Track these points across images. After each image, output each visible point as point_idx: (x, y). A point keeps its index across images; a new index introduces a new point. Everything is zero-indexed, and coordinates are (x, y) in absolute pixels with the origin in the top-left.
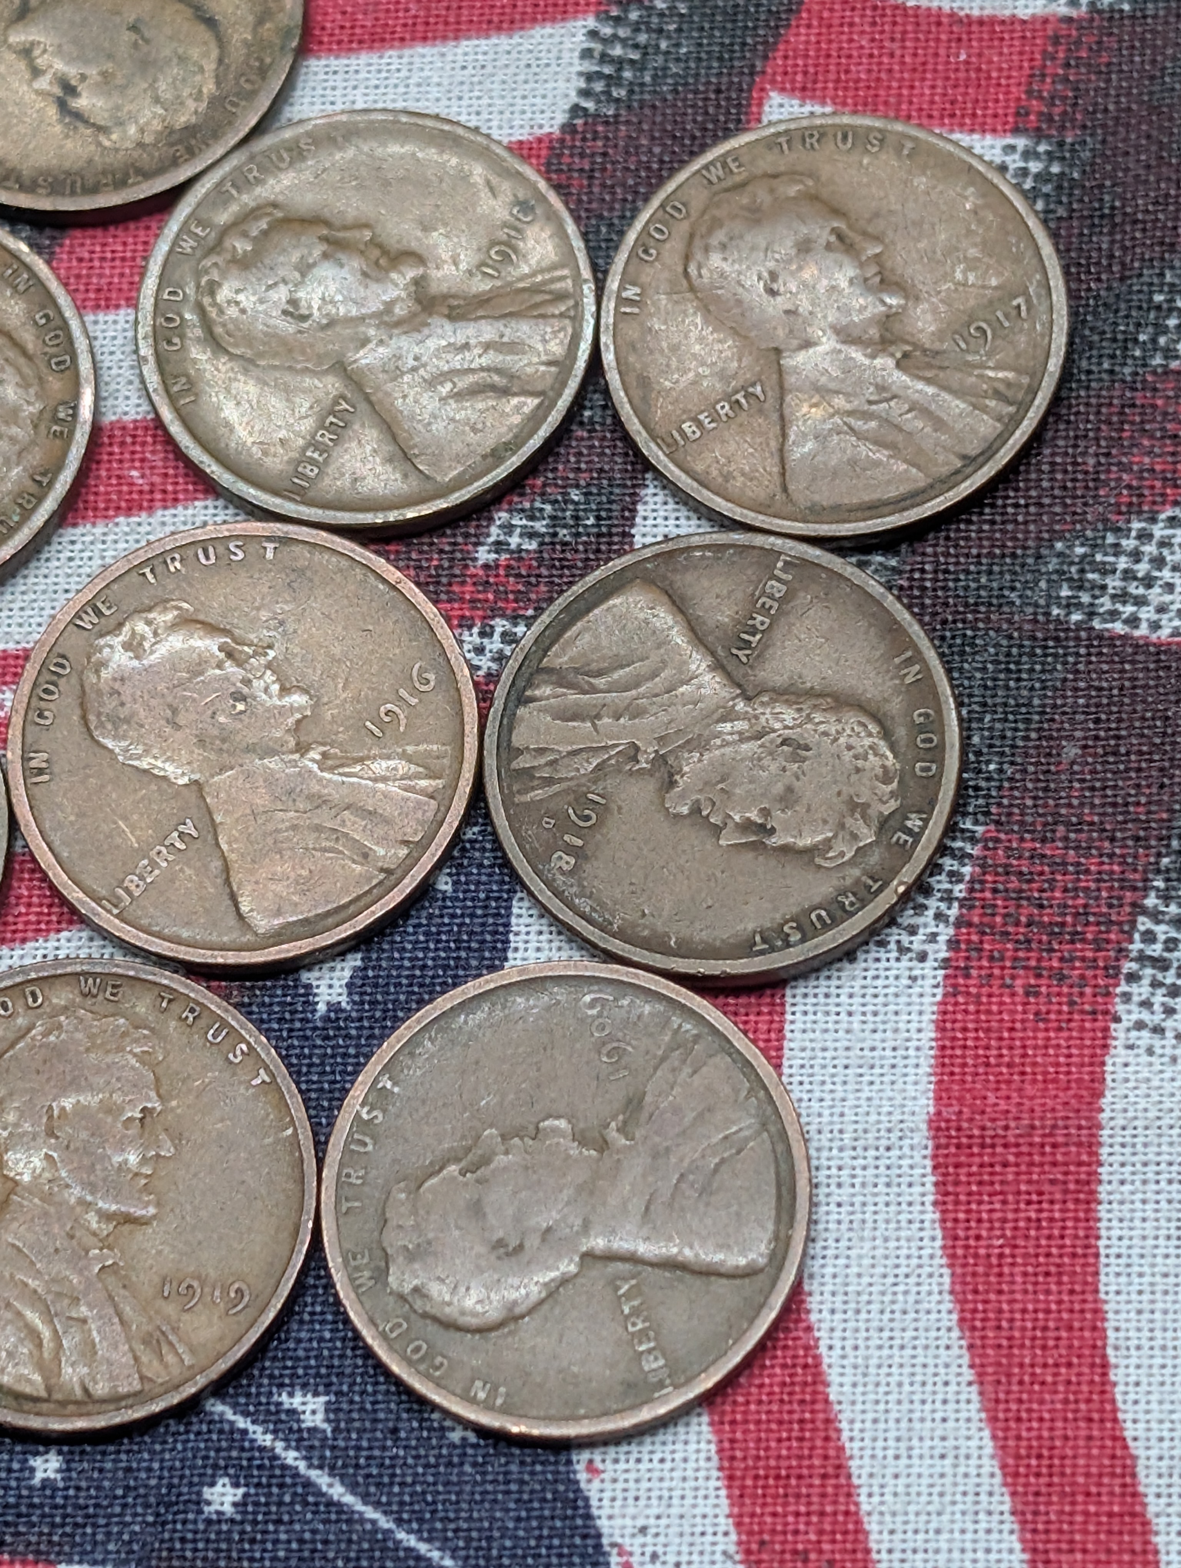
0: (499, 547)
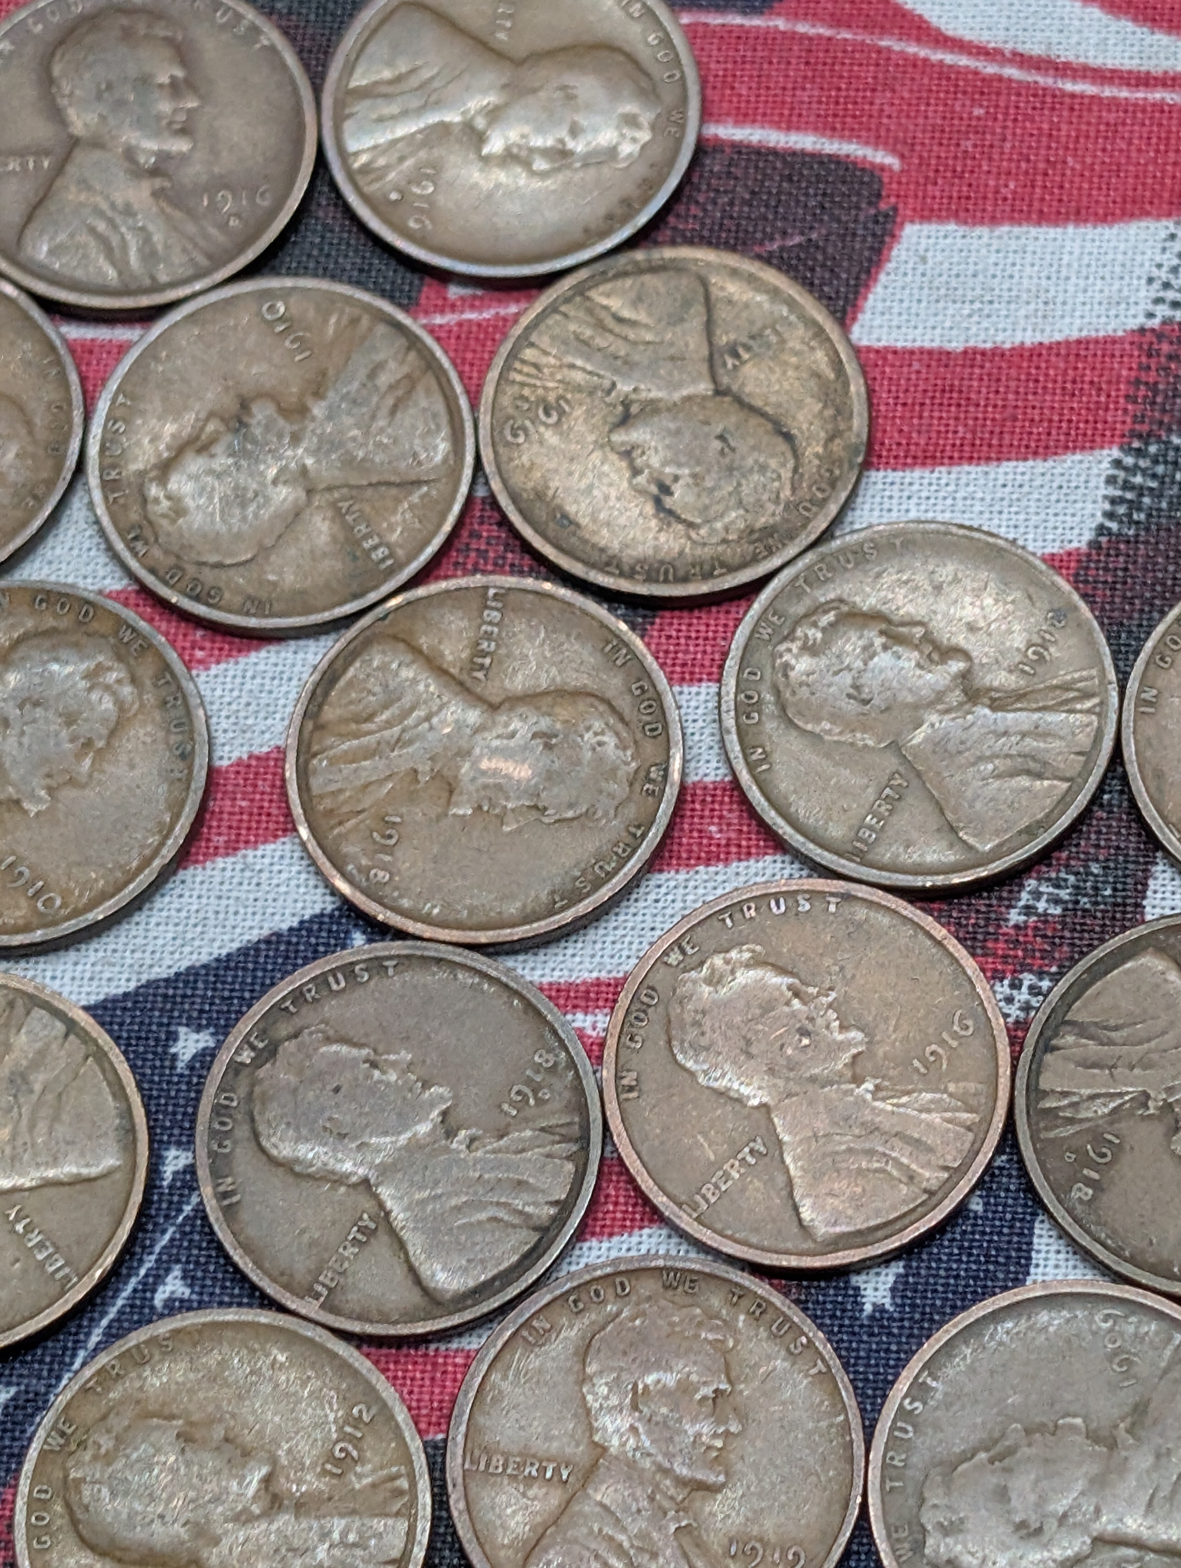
0: (1028, 910)
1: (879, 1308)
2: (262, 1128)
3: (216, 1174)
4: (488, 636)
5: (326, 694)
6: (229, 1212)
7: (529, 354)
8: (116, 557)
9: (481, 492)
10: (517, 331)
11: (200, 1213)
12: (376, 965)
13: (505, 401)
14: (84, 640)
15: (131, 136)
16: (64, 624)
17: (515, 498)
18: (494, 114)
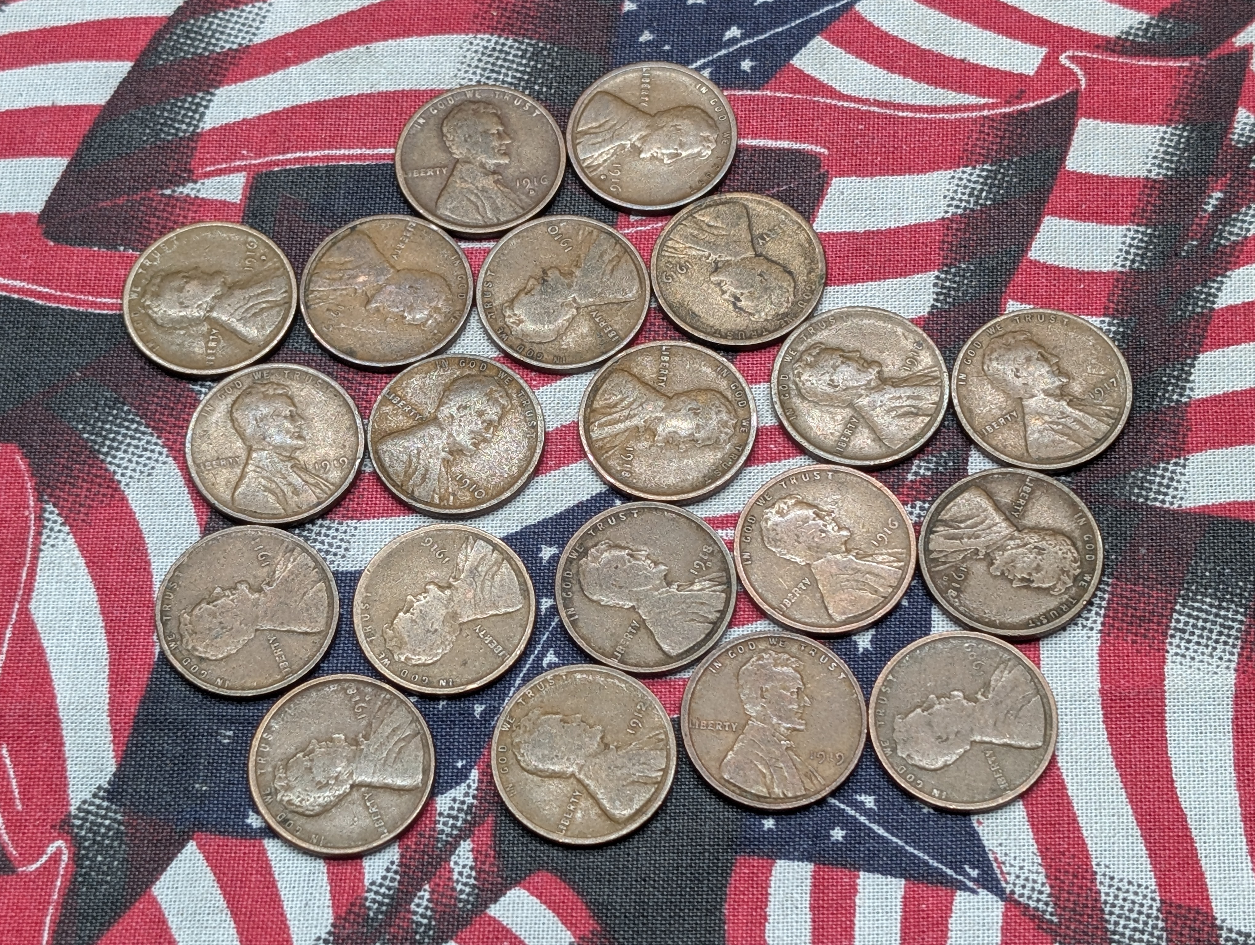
0: (916, 474)
1: (866, 650)
2: (585, 586)
3: (566, 607)
4: (665, 368)
5: (595, 396)
6: (574, 623)
7: (670, 243)
8: (493, 342)
9: (654, 305)
10: (664, 233)
11: (561, 625)
12: (629, 513)
13: (662, 264)
14: (484, 379)
15: (482, 158)
16: (474, 372)
17: (670, 306)
18: (643, 139)
